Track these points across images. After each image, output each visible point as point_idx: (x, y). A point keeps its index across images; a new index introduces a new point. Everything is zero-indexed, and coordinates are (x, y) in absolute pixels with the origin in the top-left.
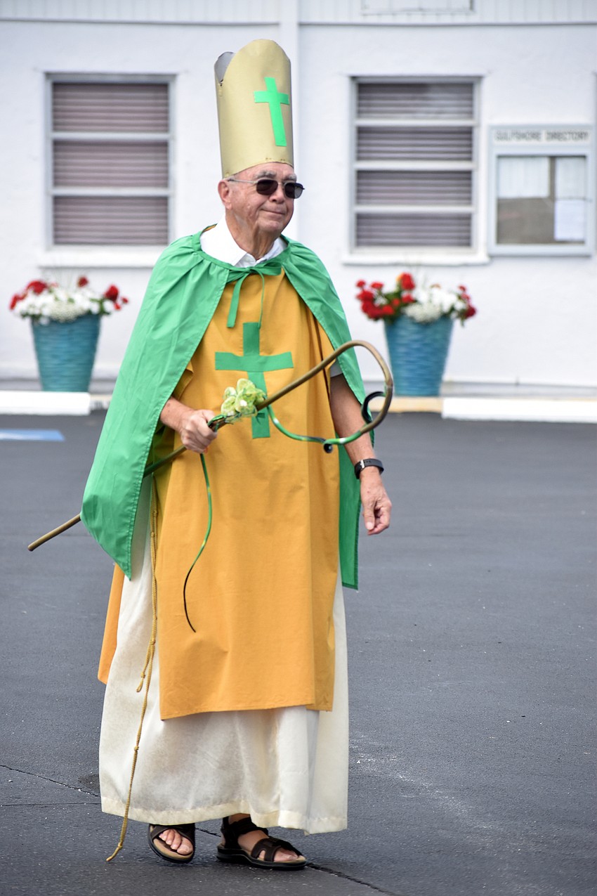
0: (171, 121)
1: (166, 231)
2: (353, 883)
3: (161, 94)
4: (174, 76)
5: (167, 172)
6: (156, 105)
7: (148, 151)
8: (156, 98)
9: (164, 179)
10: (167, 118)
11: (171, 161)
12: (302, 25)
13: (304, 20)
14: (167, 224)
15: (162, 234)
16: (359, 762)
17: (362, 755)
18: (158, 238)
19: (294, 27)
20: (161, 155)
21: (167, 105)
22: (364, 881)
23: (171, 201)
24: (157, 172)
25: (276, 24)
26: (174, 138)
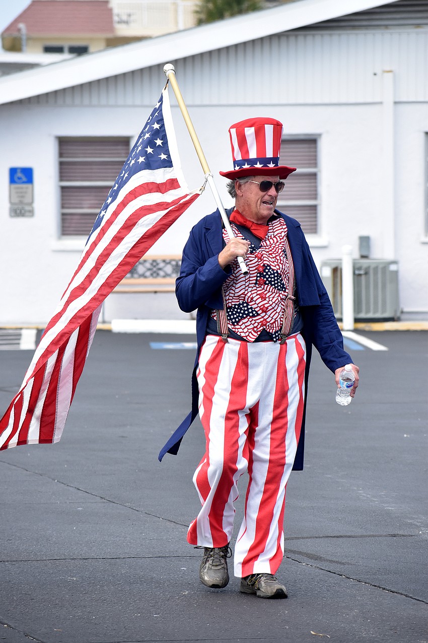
0: (319, 161)
1: (316, 225)
2: (414, 601)
3: (313, 146)
4: (320, 135)
5: (316, 191)
6: (310, 152)
7: (306, 179)
8: (310, 148)
9: (315, 195)
10: (316, 160)
11: (319, 184)
12: (396, 103)
13: (397, 100)
14: (316, 221)
15: (313, 227)
16: (421, 532)
17: (423, 529)
18: (311, 229)
19: (392, 104)
20: (313, 181)
21: (316, 152)
22: (420, 600)
23: (319, 208)
24: (310, 191)
25: (381, 103)
26: (320, 171)
